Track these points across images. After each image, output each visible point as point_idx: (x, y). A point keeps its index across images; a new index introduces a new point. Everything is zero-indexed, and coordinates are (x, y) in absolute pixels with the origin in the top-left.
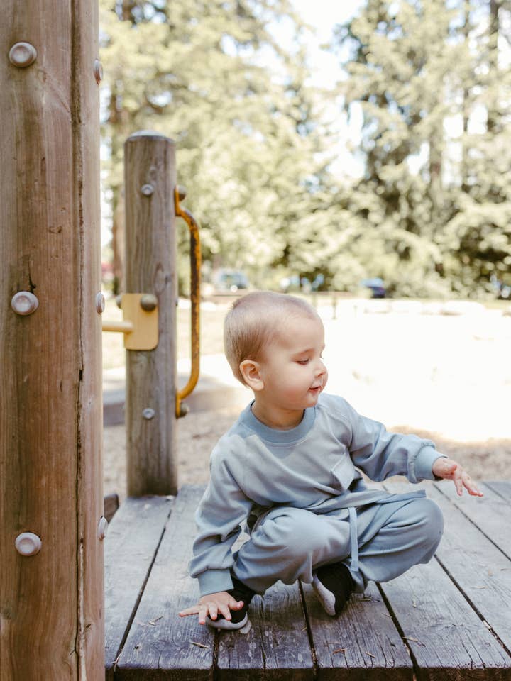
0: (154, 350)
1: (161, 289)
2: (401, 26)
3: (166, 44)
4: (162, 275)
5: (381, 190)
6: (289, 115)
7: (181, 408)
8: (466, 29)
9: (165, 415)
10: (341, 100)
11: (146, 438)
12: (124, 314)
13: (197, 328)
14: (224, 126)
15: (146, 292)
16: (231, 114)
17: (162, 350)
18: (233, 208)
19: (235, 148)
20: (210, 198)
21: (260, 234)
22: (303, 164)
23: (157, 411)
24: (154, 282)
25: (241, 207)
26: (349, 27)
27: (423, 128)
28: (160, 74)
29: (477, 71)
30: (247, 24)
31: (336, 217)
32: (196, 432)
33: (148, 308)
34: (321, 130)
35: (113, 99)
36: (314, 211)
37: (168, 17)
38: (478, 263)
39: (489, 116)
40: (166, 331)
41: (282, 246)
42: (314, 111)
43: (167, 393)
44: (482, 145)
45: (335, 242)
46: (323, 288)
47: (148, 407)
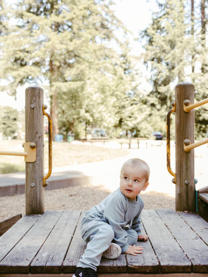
0: (35, 162)
1: (37, 141)
2: (166, 31)
3: (71, 40)
4: (38, 136)
5: (159, 96)
6: (121, 67)
7: (45, 183)
8: (192, 32)
9: (39, 186)
10: (142, 60)
11: (32, 194)
12: (25, 149)
13: (51, 154)
14: (95, 72)
15: (32, 142)
16: (97, 67)
17: (38, 162)
18: (98, 104)
19: (99, 80)
20: (89, 100)
21: (109, 114)
22: (127, 86)
23: (36, 184)
24: (35, 138)
25: (102, 103)
26: (146, 32)
27: (175, 71)
28: (68, 52)
29: (197, 48)
30: (105, 31)
31: (140, 107)
32: (71, 194)
33: (33, 147)
34: (135, 72)
35: (51, 62)
36: (132, 105)
37: (72, 29)
38: (199, 125)
39: (202, 66)
40: (39, 155)
41: (119, 119)
42: (132, 65)
43: (39, 177)
44: (199, 78)
45: (140, 117)
46: (136, 136)
47: (33, 183)
